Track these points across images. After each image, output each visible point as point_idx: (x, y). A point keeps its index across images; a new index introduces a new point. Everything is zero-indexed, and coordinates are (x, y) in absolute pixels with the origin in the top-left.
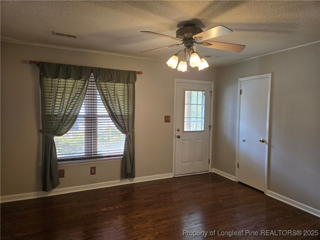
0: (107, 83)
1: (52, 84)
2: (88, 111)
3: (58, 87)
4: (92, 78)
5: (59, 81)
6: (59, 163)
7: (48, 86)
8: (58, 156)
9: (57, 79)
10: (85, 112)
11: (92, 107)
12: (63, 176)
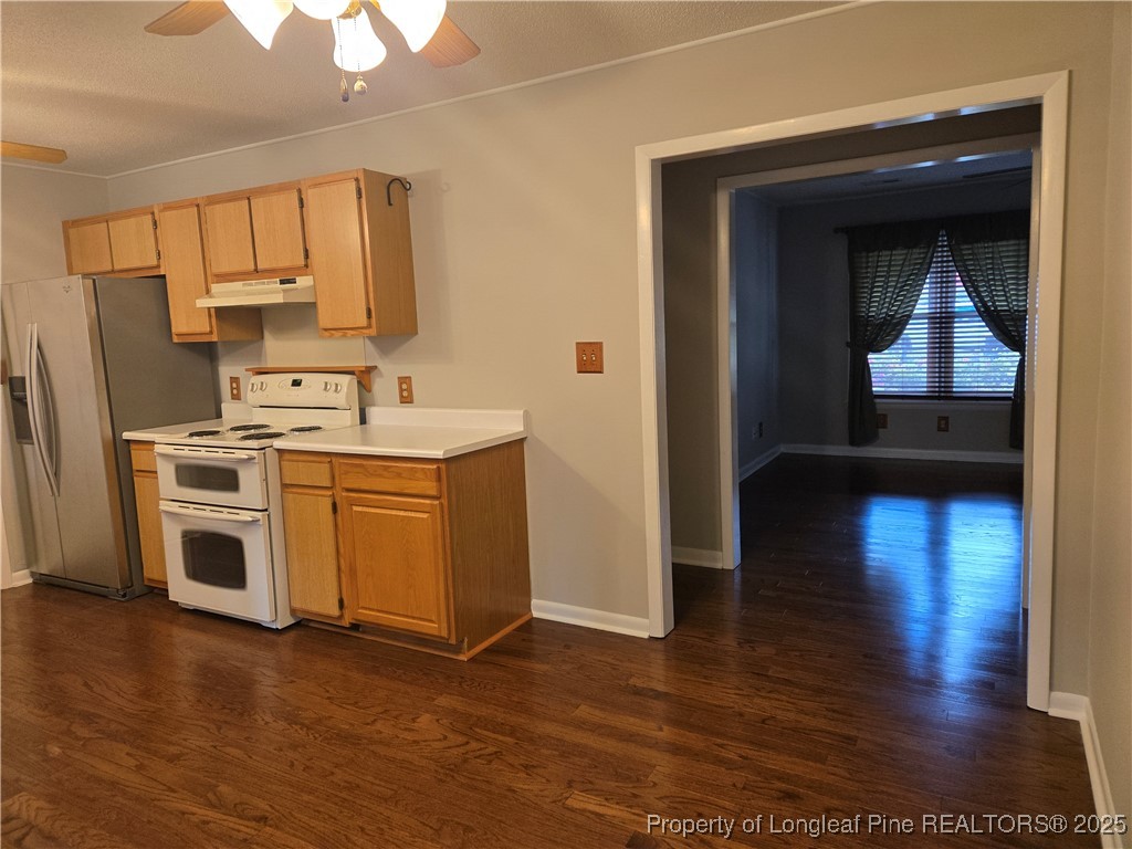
0: (976, 245)
1: (868, 262)
2: (934, 306)
3: (878, 267)
4: (943, 240)
5: (879, 256)
6: (878, 401)
7: (862, 268)
8: (874, 389)
9: (876, 253)
10: (929, 308)
11: (945, 296)
12: (884, 427)
